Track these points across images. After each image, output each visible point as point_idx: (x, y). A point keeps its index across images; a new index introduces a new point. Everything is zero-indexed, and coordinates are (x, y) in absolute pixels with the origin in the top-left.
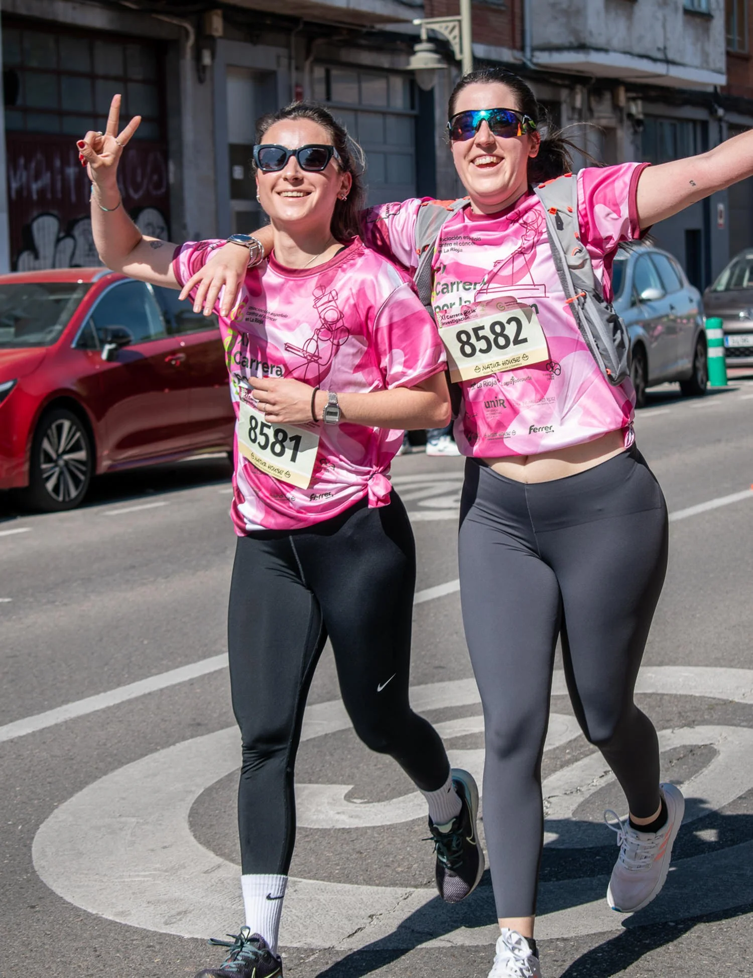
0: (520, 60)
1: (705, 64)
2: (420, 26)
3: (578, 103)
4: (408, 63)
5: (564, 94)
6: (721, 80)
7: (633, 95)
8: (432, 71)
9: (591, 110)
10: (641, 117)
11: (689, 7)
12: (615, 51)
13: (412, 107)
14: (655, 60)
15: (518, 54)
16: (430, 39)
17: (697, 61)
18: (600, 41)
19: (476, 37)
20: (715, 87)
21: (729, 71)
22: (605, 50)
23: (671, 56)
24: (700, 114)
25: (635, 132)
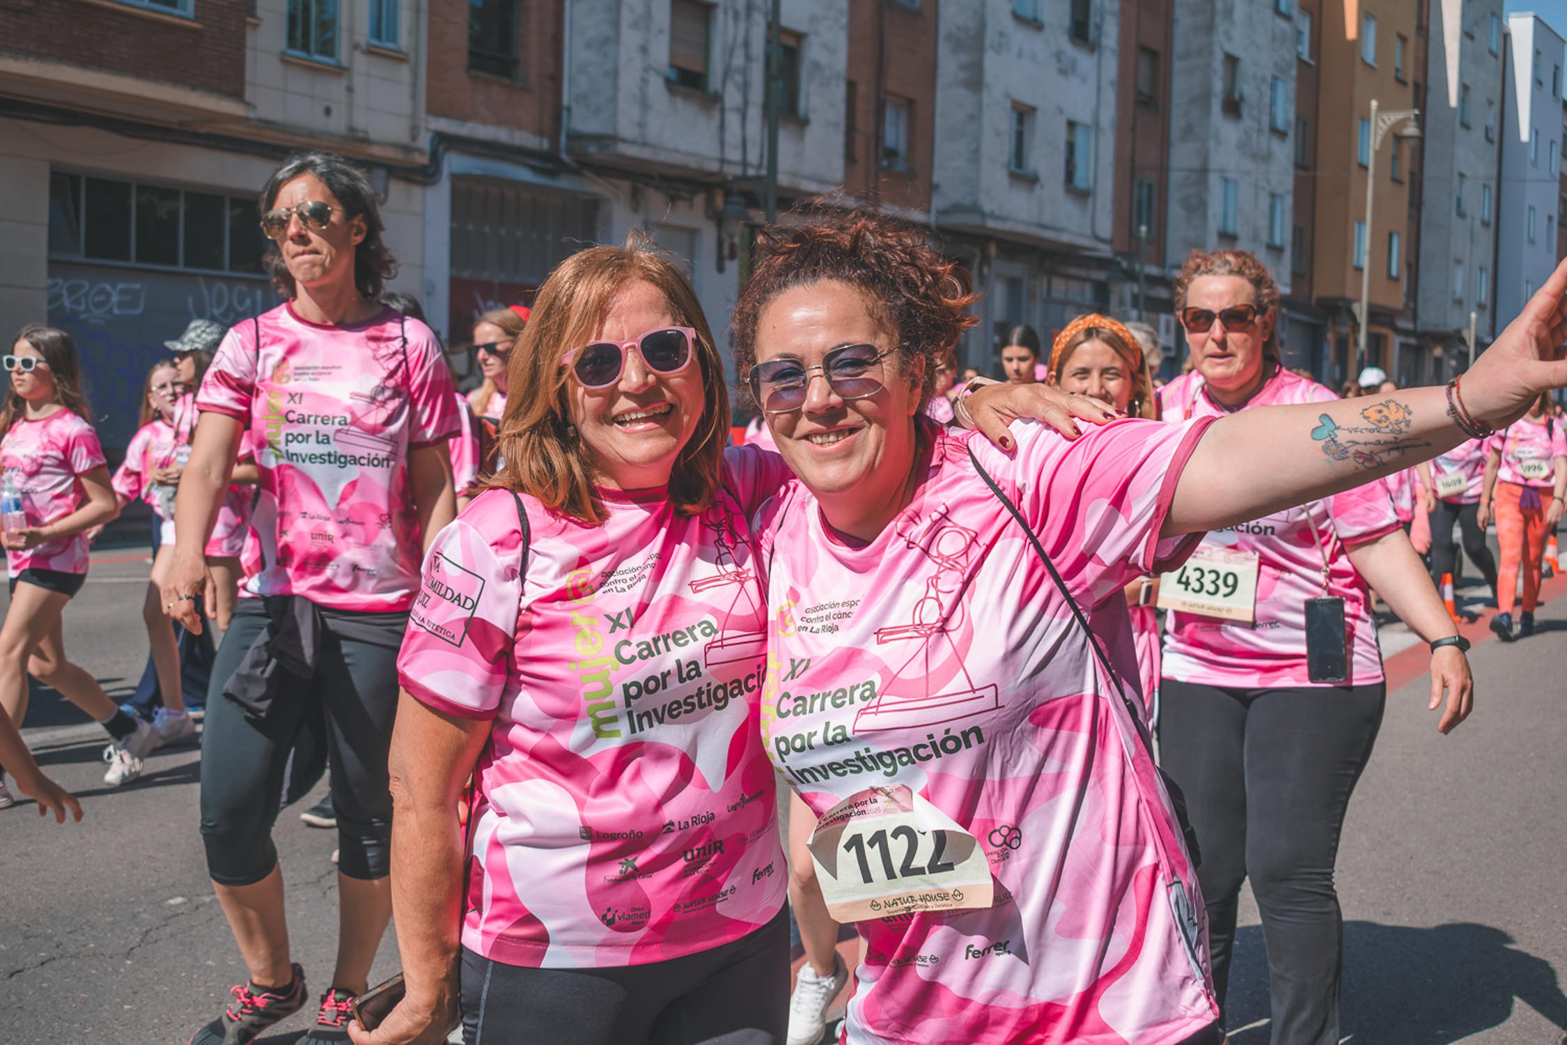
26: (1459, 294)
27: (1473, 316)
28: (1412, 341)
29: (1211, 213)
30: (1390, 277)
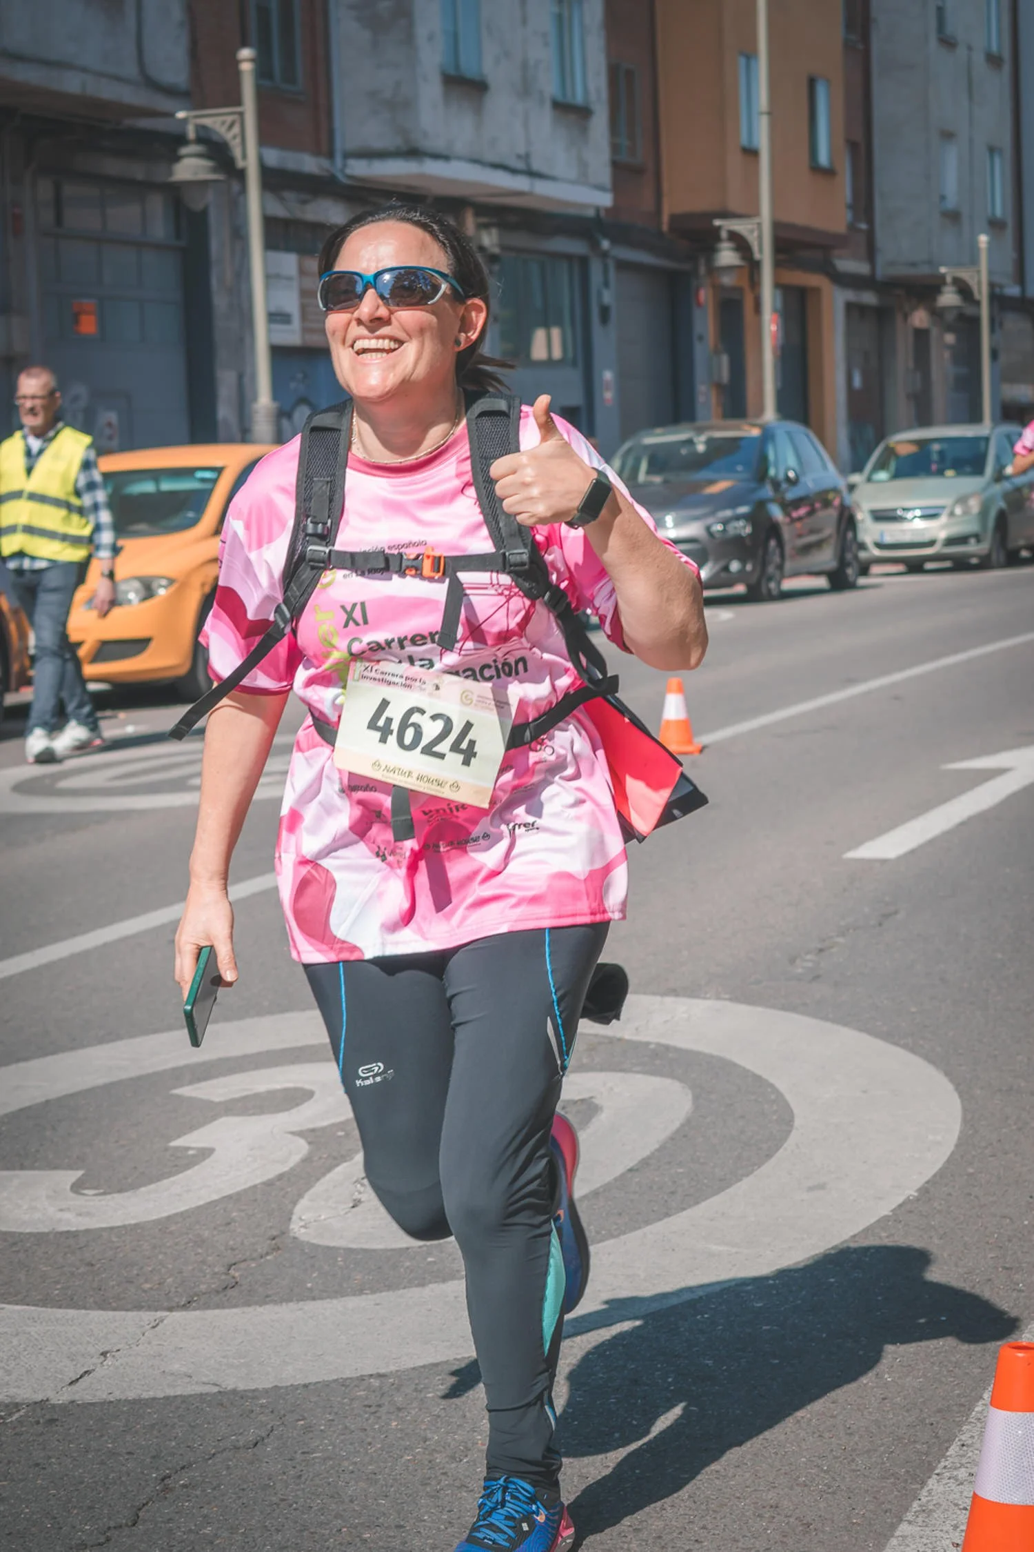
0: (327, 171)
1: (583, 179)
2: (185, 121)
4: (170, 173)
6: (605, 200)
7: (485, 220)
8: (204, 184)
10: (496, 250)
11: (560, 98)
12: (459, 158)
13: (178, 235)
14: (514, 171)
15: (325, 163)
16: (199, 140)
17: (572, 174)
18: (438, 144)
19: (265, 138)
20: (598, 209)
21: (617, 187)
22: (445, 157)
23: (536, 166)
24: (576, 247)
26: (951, 202)
27: (983, 239)
28: (869, 298)
29: (421, 32)
30: (816, 168)
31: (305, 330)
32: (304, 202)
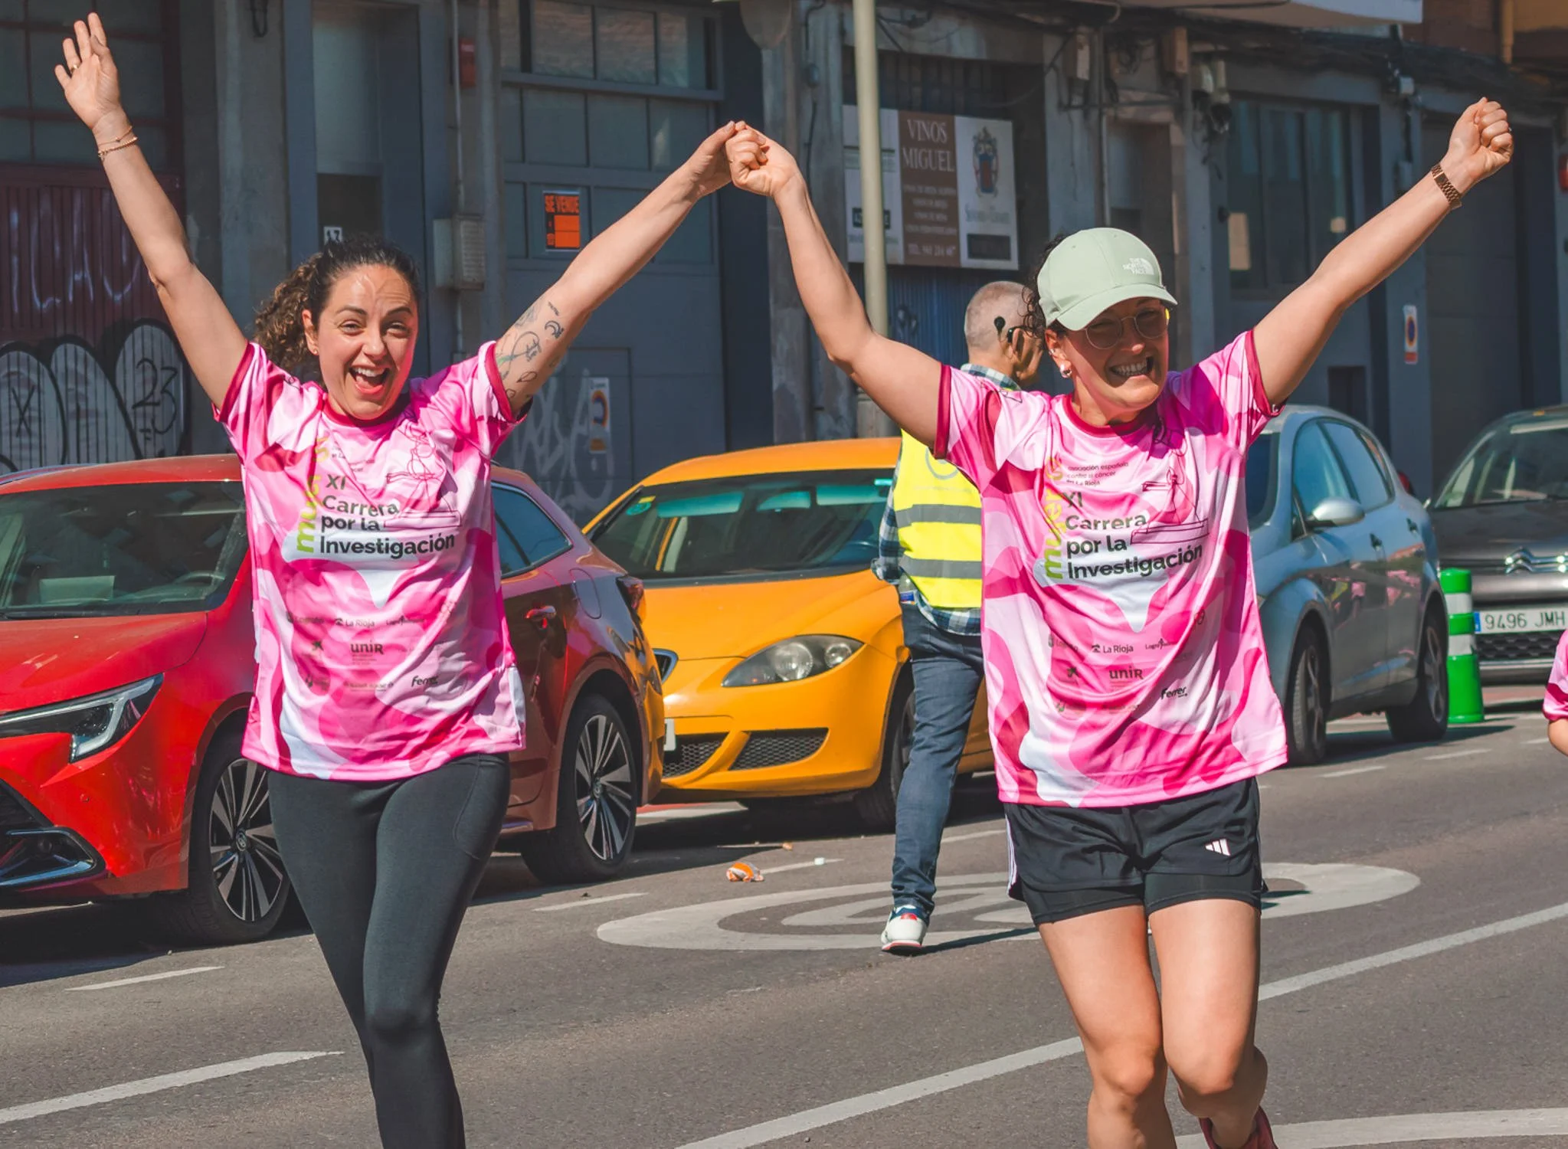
3: (1083, 71)
5: (1051, 47)
6: (1408, 11)
7: (1209, 47)
9: (1111, 86)
10: (1225, 99)
13: (710, 85)
20: (1393, 28)
24: (1359, 91)
25: (1212, 137)
31: (908, 237)
32: (914, 23)
